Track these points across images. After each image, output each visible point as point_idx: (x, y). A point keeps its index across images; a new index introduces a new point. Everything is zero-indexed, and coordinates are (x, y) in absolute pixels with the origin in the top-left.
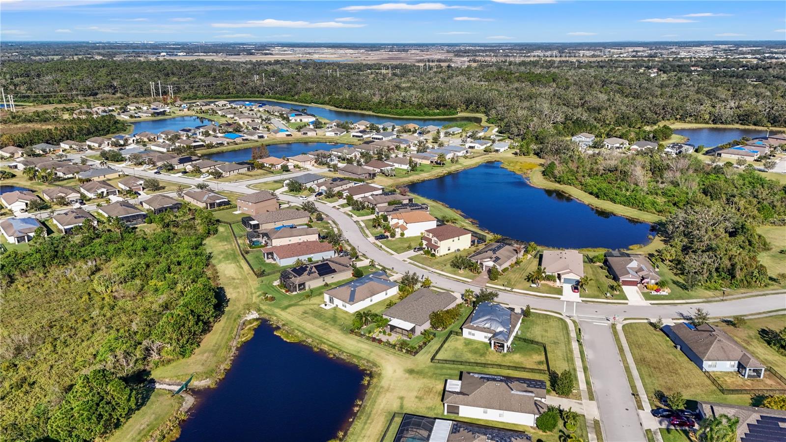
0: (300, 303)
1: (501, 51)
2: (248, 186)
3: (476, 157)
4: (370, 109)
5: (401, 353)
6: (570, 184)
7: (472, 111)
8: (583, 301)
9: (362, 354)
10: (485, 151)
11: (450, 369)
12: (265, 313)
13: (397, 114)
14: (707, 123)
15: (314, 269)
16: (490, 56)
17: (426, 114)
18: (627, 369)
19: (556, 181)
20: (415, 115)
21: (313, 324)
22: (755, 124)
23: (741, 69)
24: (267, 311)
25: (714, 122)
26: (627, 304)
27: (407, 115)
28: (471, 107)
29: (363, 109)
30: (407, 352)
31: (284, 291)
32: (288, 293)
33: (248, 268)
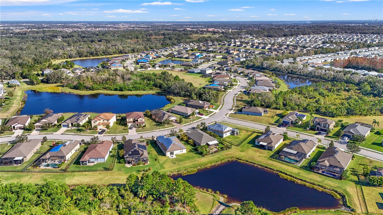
0: (161, 163)
8: (210, 116)
9: (221, 158)
15: (141, 149)
19: (90, 90)
26: (216, 112)
30: (229, 149)
31: (142, 165)
32: (146, 165)
33: (91, 172)
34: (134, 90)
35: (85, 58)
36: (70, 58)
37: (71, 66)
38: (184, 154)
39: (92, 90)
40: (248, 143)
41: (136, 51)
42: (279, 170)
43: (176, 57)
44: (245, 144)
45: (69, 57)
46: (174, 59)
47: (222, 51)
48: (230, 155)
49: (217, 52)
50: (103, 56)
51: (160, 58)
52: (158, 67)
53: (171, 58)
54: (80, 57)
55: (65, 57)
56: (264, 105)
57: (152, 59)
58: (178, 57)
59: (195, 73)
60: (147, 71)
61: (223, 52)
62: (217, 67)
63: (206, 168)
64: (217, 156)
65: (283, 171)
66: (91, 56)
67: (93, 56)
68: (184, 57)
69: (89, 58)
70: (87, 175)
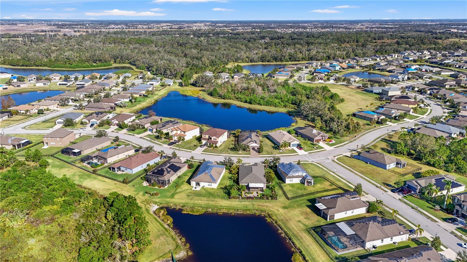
0: (178, 191)
1: (87, 25)
2: (24, 128)
3: (161, 89)
4: (44, 66)
5: (269, 200)
6: (230, 99)
7: (120, 63)
8: (309, 153)
9: (249, 208)
10: (162, 86)
11: (301, 200)
12: (161, 204)
13: (71, 68)
14: (248, 62)
15: (169, 170)
16: (83, 28)
17: (92, 66)
18: (361, 177)
19: (222, 98)
20: (84, 67)
21: (201, 200)
22: (268, 62)
23: (230, 35)
24: (162, 202)
25: (251, 61)
26: (326, 150)
27: (78, 68)
28: (118, 60)
29: (38, 66)
30: (272, 199)
31: (157, 187)
32: (161, 188)
33: (110, 180)
34: (264, 105)
35: (267, 63)
36: (251, 63)
37: (237, 71)
38: (213, 189)
39: (224, 99)
40: (307, 200)
41: (332, 58)
42: (300, 249)
43: (376, 68)
44: (304, 199)
45: (250, 61)
46: (372, 71)
47: (462, 66)
48: (265, 207)
49: (456, 66)
50: (288, 61)
51: (353, 68)
52: (334, 80)
53: (368, 69)
54: (262, 62)
55: (246, 60)
56: (413, 155)
57: (340, 69)
58: (378, 69)
59: (375, 93)
60: (314, 84)
61: (464, 68)
62: (418, 88)
63: (217, 213)
64: (246, 203)
65: (304, 253)
66: (274, 61)
67: (277, 62)
68: (388, 69)
69: (271, 63)
70: (105, 181)
